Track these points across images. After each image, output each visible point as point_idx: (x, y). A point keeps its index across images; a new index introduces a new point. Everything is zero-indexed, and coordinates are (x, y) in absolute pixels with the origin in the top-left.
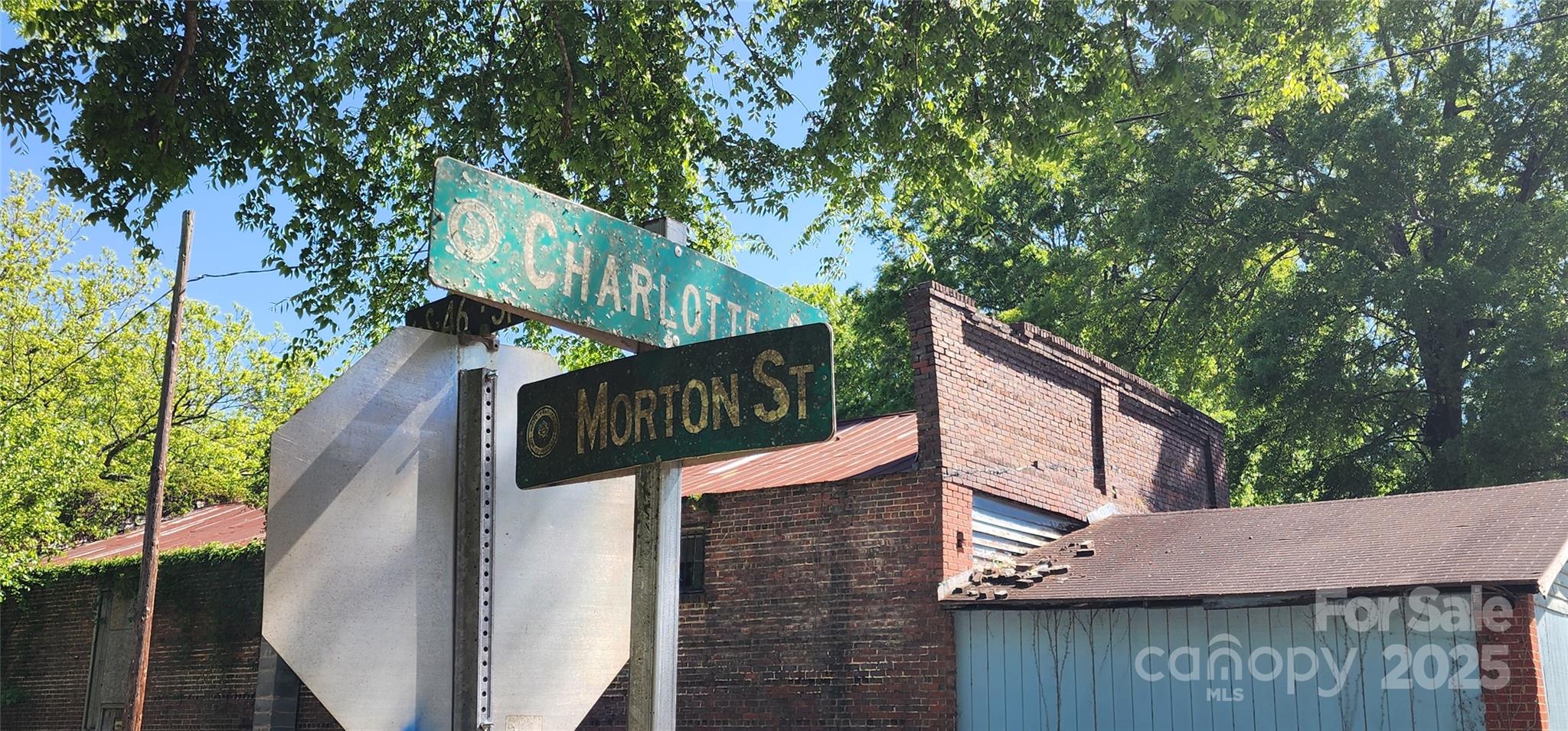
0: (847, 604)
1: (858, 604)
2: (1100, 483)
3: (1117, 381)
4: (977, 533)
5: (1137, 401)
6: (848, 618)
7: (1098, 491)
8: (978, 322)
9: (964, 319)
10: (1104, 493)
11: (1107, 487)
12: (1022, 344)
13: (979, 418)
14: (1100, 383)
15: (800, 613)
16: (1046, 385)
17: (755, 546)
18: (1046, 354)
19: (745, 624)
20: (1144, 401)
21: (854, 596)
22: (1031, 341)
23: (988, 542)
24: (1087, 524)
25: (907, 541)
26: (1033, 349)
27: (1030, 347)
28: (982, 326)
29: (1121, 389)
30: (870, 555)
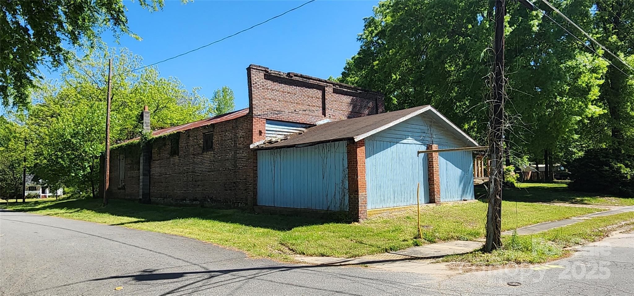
0: (237, 150)
1: (238, 150)
2: (324, 114)
3: (332, 85)
4: (267, 130)
5: (342, 90)
6: (237, 154)
7: (323, 116)
8: (271, 74)
9: (265, 73)
10: (325, 116)
11: (326, 114)
12: (289, 78)
13: (272, 100)
14: (325, 86)
15: (229, 153)
16: (301, 88)
17: (221, 137)
18: (300, 80)
19: (220, 156)
20: (345, 90)
21: (238, 148)
22: (293, 77)
23: (274, 132)
24: (316, 125)
25: (247, 134)
26: (295, 79)
27: (293, 79)
28: (273, 74)
29: (334, 87)
30: (241, 138)
